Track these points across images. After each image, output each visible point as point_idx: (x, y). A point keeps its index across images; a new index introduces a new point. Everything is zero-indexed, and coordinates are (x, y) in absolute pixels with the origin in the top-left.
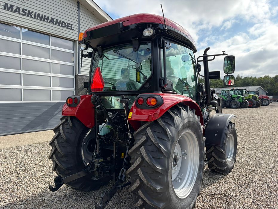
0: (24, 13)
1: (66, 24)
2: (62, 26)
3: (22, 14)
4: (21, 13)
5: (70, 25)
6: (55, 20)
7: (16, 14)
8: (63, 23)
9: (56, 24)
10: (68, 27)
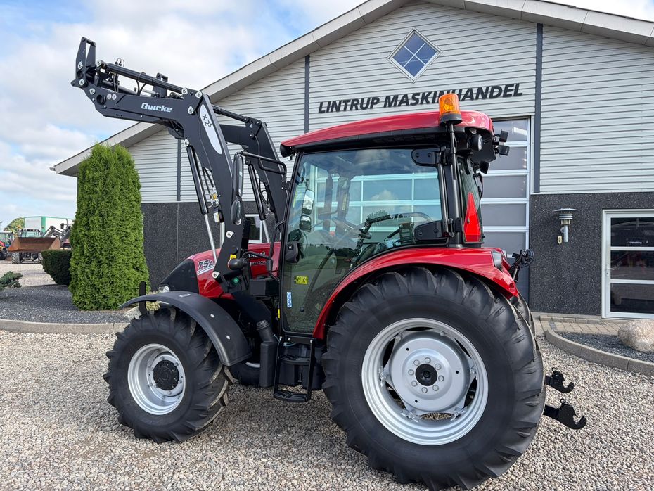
0: (414, 101)
1: (503, 88)
2: (492, 97)
3: (412, 104)
5: (514, 88)
6: (475, 91)
7: (403, 107)
8: (496, 90)
9: (477, 98)
10: (508, 93)
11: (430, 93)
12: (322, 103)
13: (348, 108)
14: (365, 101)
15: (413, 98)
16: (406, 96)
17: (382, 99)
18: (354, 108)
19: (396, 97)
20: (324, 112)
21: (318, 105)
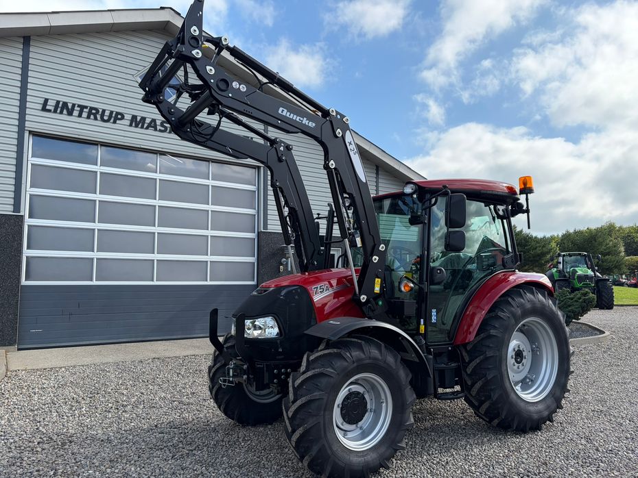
0: (163, 129)
3: (160, 131)
4: (159, 128)
7: (150, 131)
12: (46, 100)
13: (85, 115)
14: (107, 113)
15: (161, 125)
16: (154, 121)
17: (128, 117)
19: (143, 119)
20: (49, 111)
21: (42, 101)
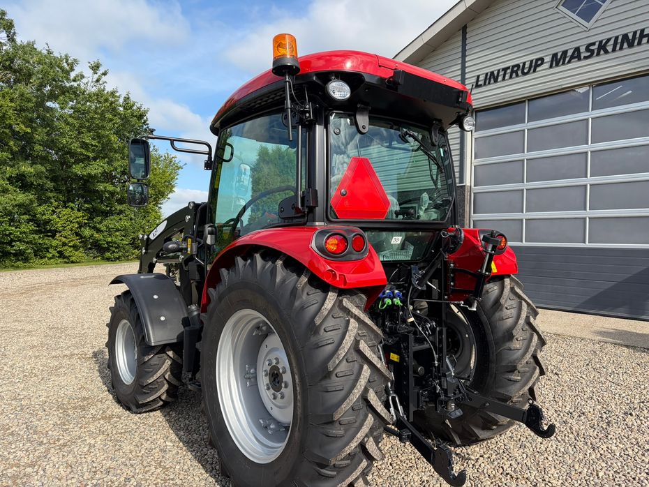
4: (583, 55)
11: (609, 40)
12: (478, 77)
13: (508, 76)
14: (527, 65)
15: (587, 49)
16: (577, 49)
17: (548, 59)
18: (514, 75)
19: (565, 53)
20: (481, 86)
21: (474, 80)
